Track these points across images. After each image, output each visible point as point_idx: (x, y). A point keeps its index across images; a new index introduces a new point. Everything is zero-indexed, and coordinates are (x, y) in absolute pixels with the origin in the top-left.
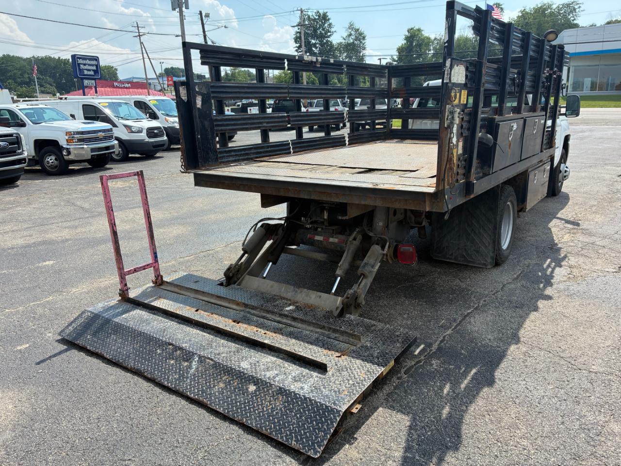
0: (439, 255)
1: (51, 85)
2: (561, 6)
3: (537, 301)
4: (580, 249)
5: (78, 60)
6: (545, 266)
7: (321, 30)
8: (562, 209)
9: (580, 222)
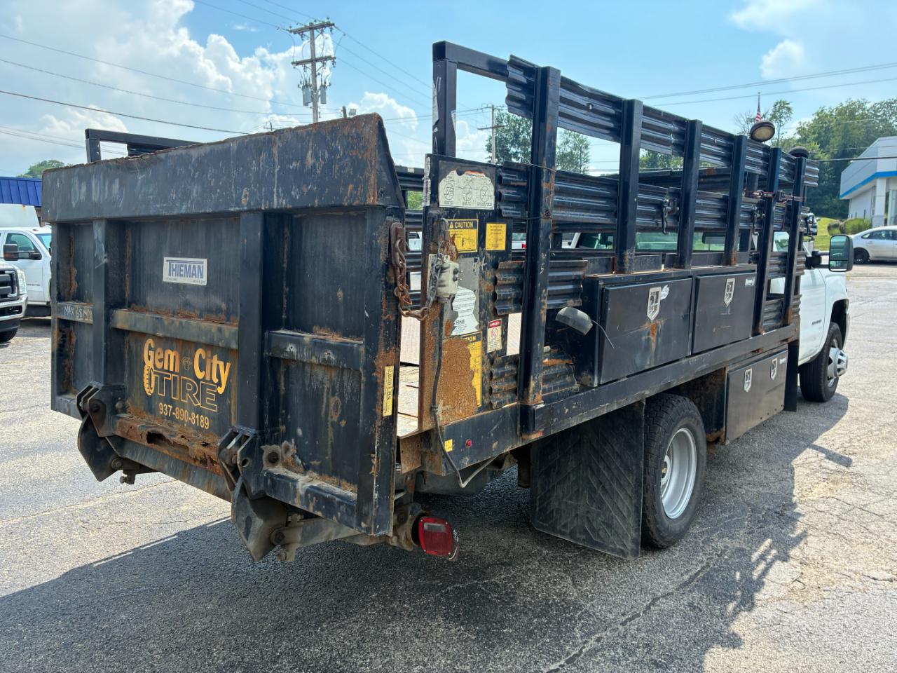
0: (545, 524)
2: (878, 106)
3: (705, 650)
4: (836, 519)
6: (755, 556)
7: (524, 135)
8: (827, 429)
9: (852, 457)
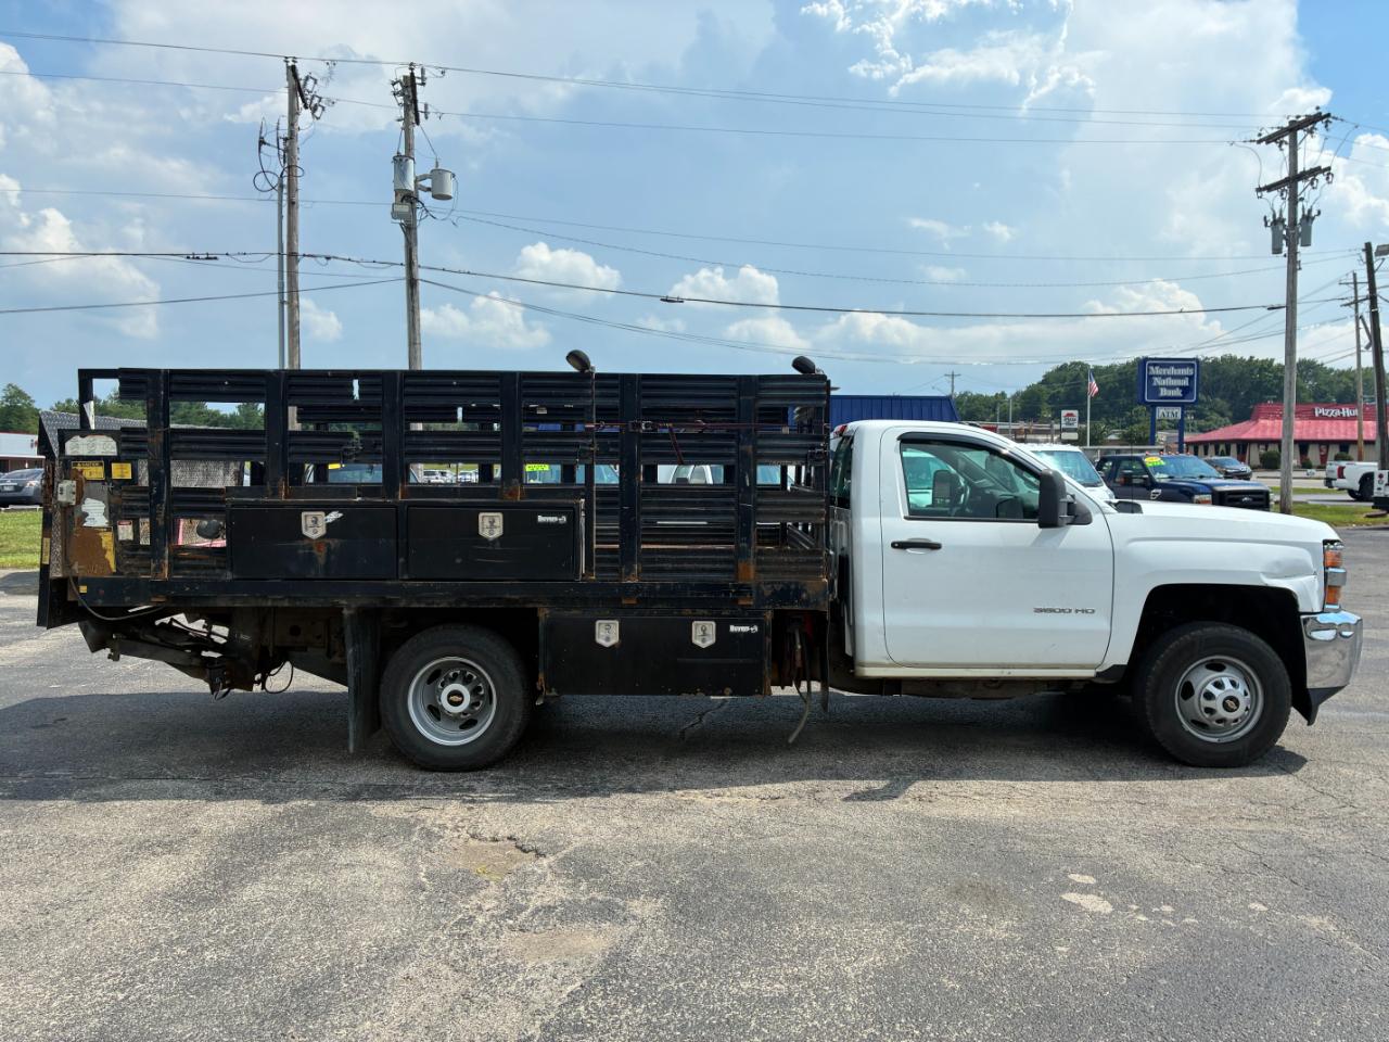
1: (1223, 415)
5: (1152, 368)
